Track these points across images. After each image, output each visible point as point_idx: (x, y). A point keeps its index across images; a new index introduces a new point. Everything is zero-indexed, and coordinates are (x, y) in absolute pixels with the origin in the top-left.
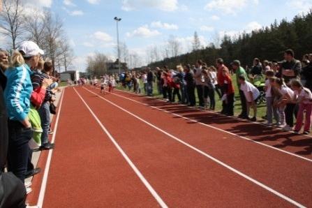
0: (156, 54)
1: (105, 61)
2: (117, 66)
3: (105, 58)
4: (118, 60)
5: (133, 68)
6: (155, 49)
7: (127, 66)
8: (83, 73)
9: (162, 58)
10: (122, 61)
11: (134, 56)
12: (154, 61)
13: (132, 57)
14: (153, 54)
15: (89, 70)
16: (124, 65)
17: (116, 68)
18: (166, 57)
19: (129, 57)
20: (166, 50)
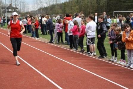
17: (9, 12)
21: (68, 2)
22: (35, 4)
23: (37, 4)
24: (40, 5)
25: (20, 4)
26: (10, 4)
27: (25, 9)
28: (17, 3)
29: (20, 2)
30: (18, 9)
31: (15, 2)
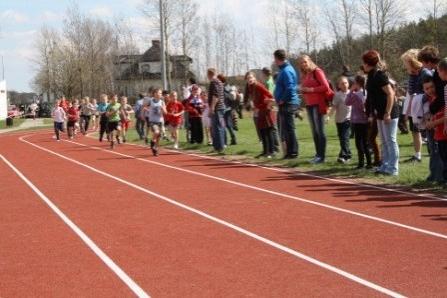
0: (305, 21)
1: (109, 51)
2: (154, 68)
3: (106, 38)
7: (193, 67)
8: (24, 95)
9: (327, 40)
11: (221, 30)
13: (213, 33)
14: (294, 22)
15: (46, 83)
16: (181, 68)
17: (150, 76)
18: (343, 33)
20: (345, 6)
21: (440, 19)
22: (280, 35)
24: (304, 39)
25: (206, 37)
26: (154, 42)
27: (231, 62)
28: (192, 31)
29: (206, 27)
30: (190, 60)
31: (181, 27)
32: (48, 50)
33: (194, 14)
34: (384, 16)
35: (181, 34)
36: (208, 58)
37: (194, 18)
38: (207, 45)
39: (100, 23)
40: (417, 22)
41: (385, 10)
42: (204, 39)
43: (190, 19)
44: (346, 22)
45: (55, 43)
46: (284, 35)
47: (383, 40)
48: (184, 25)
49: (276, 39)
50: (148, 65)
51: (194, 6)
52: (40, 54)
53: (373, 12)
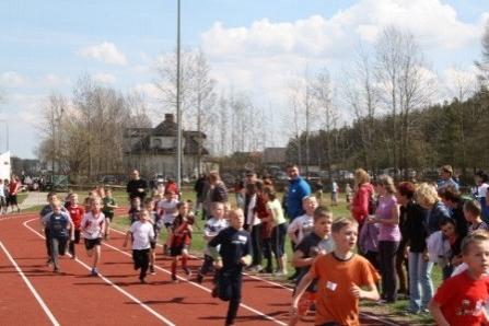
1: (118, 120)
2: (166, 143)
3: (118, 106)
4: (169, 117)
5: (229, 152)
6: (324, 79)
7: (207, 144)
10: (187, 124)
11: (237, 107)
12: (316, 128)
13: (230, 111)
14: (315, 101)
15: (50, 150)
16: (195, 141)
17: (161, 151)
18: (365, 113)
19: (216, 109)
20: (368, 88)
21: (469, 102)
22: (300, 116)
23: (307, 113)
24: (324, 120)
25: (223, 114)
27: (247, 141)
28: (208, 108)
29: (223, 104)
30: (204, 136)
31: (196, 103)
32: (55, 117)
33: (211, 89)
34: (408, 101)
35: (196, 110)
36: (223, 135)
37: (210, 93)
38: (224, 122)
39: (111, 92)
40: (442, 104)
41: (409, 95)
42: (220, 115)
43: (207, 94)
44: (369, 105)
45: (62, 110)
46: (304, 115)
47: (406, 125)
48: (200, 99)
49: (296, 119)
50: (160, 140)
51: (212, 81)
52: (46, 121)
53: (397, 96)
